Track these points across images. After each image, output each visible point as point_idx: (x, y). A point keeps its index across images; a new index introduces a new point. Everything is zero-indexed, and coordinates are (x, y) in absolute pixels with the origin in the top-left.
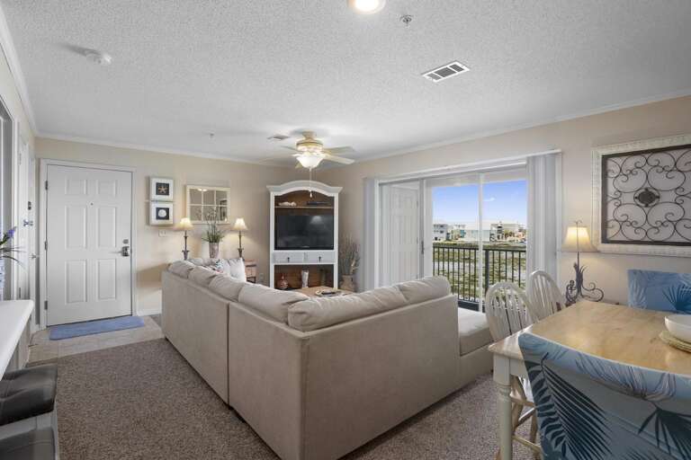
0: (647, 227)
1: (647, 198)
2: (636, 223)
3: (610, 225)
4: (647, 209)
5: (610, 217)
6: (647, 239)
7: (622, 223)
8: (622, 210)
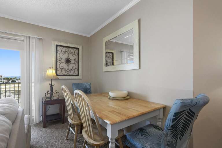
0: (68, 71)
1: (68, 61)
2: (65, 69)
3: (58, 69)
4: (68, 65)
5: (58, 67)
6: (68, 74)
7: (61, 69)
8: (61, 65)
